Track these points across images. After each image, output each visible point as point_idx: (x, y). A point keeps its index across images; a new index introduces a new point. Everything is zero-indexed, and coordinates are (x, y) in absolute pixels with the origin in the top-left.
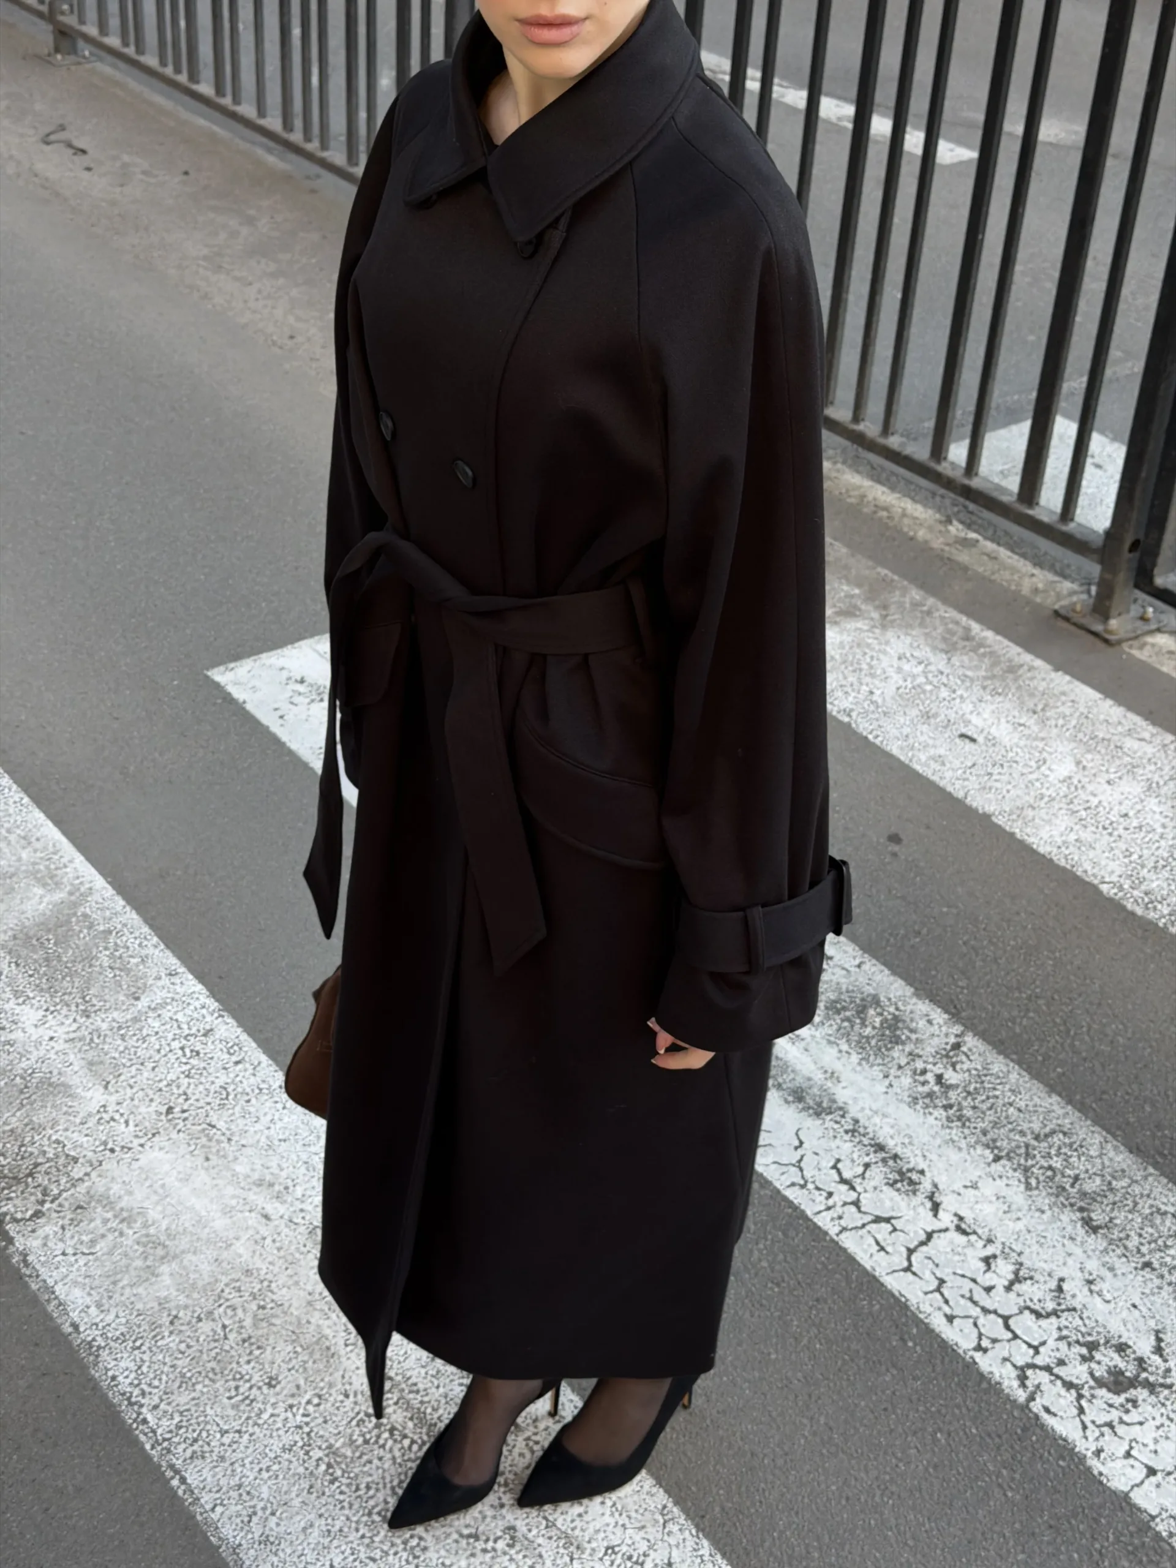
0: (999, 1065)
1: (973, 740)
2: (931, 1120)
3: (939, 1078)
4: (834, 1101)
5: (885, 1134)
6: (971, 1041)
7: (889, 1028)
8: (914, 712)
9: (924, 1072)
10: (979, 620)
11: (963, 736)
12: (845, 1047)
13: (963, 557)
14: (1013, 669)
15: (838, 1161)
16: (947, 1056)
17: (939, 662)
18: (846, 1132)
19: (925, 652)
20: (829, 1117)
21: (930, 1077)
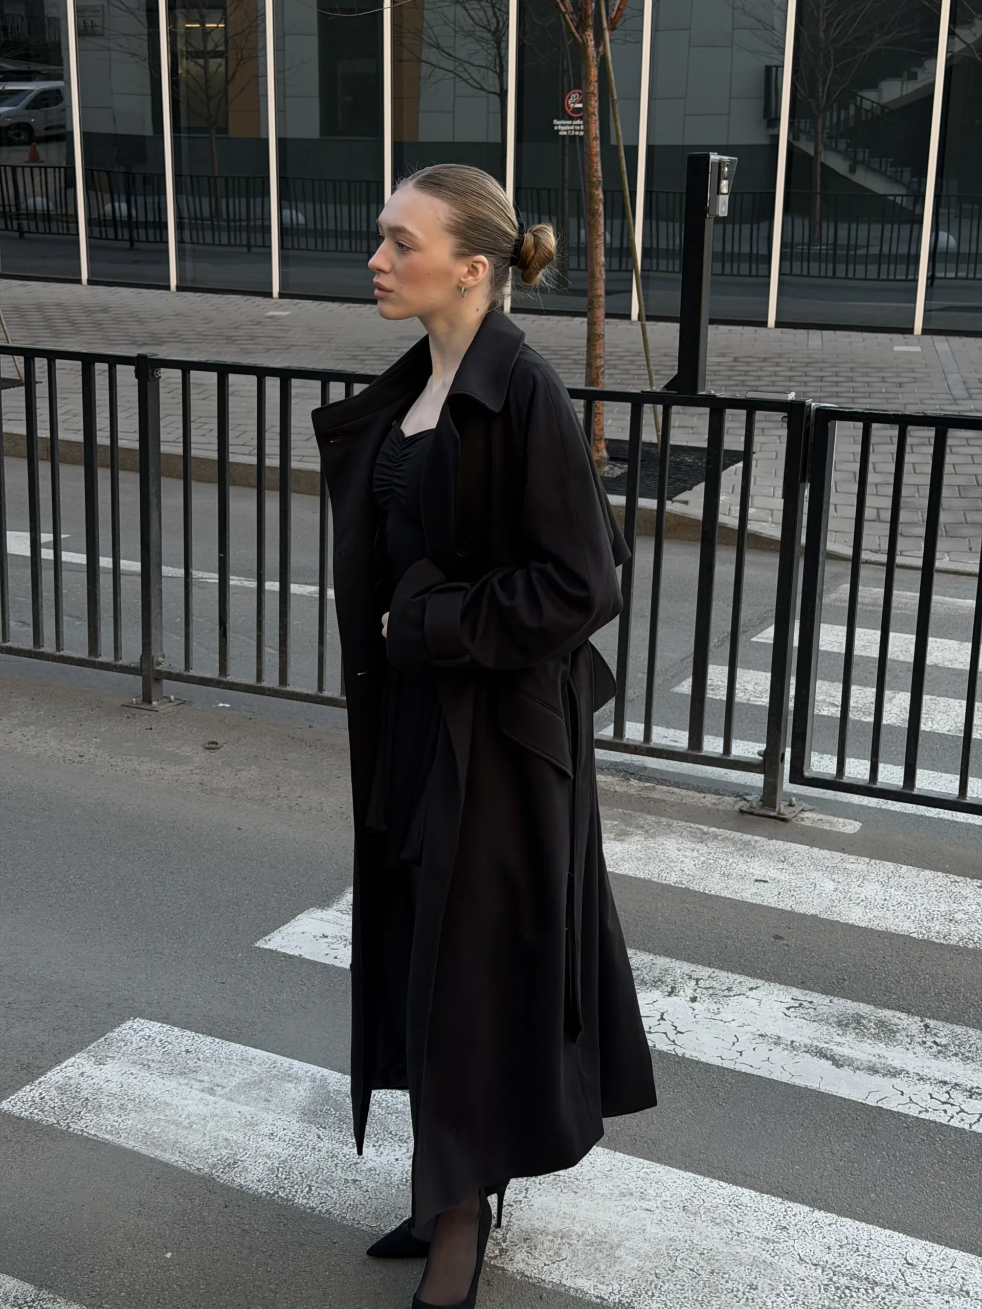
0: (958, 1029)
1: (766, 882)
2: (954, 1062)
3: (935, 1042)
4: (894, 1068)
5: (939, 1076)
6: (932, 1023)
7: (882, 1026)
8: (717, 875)
9: (924, 1043)
10: (701, 824)
11: (756, 881)
12: (871, 1042)
13: (655, 795)
14: (747, 844)
15: (931, 1095)
16: (926, 1032)
17: (703, 848)
18: (919, 1080)
19: (688, 845)
20: (902, 1076)
21: (929, 1044)
